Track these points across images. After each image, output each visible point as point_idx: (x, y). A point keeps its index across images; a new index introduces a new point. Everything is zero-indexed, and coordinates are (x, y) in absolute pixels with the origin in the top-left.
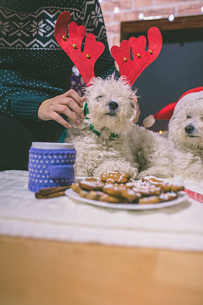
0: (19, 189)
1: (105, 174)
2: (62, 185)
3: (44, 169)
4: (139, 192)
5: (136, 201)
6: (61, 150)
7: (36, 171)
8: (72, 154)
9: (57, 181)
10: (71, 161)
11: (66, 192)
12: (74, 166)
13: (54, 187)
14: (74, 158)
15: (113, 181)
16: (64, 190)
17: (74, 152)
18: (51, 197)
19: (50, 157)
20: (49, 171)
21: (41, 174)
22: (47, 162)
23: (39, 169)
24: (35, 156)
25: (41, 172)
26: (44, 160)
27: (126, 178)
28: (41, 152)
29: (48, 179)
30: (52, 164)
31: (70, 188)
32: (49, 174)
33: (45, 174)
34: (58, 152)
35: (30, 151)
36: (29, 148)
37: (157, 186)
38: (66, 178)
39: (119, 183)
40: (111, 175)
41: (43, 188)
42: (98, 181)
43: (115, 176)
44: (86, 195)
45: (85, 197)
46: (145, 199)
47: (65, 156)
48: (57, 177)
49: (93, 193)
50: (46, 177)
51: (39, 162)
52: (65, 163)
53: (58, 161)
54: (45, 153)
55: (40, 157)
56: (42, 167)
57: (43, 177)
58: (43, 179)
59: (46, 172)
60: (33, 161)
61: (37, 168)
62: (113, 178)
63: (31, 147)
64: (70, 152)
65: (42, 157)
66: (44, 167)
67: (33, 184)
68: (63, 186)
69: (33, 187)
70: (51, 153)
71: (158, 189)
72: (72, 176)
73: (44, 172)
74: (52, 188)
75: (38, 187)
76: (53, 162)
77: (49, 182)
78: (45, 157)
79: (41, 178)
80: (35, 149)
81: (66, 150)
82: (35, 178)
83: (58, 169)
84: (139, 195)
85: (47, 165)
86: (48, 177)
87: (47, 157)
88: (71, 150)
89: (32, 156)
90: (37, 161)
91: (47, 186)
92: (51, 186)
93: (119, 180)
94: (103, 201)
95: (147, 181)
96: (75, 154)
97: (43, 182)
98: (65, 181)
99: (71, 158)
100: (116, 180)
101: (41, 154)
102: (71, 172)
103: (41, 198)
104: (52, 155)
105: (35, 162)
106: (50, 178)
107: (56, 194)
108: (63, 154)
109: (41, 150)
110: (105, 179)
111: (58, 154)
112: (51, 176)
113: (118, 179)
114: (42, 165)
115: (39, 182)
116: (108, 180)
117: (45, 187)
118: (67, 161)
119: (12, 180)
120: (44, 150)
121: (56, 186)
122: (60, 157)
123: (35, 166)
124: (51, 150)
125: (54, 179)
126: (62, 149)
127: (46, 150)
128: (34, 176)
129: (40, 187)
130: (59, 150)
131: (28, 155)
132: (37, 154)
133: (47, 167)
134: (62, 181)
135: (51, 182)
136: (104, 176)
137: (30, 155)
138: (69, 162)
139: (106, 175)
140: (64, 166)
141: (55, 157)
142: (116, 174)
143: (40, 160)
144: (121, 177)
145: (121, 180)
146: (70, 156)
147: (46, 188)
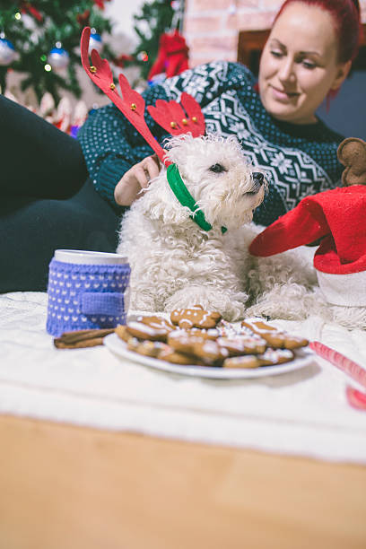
0: (30, 328)
1: (179, 310)
2: (103, 326)
3: (72, 297)
4: (226, 348)
5: (218, 363)
6: (103, 266)
7: (60, 301)
8: (122, 274)
9: (94, 320)
10: (120, 286)
11: (107, 340)
12: (125, 294)
13: (88, 330)
14: (127, 281)
15: (191, 324)
16: (103, 336)
17: (125, 271)
18: (81, 347)
19: (83, 278)
20: (81, 301)
21: (67, 307)
22: (78, 286)
23: (64, 298)
24: (59, 275)
25: (67, 302)
26: (74, 283)
27: (213, 318)
28: (70, 269)
29: (79, 316)
30: (87, 291)
31: (113, 332)
32: (81, 306)
33: (74, 307)
34: (97, 269)
35: (50, 266)
36: (50, 260)
37: (263, 336)
38: (109, 314)
39: (201, 328)
40: (189, 313)
41: (69, 331)
42: (163, 323)
43: (195, 314)
44: (136, 347)
45: (134, 350)
46: (235, 361)
47: (110, 278)
48: (94, 313)
49: (148, 345)
50: (75, 312)
51: (65, 285)
52: (109, 289)
53: (96, 286)
54: (75, 270)
55: (66, 277)
56: (68, 294)
57: (71, 311)
58: (71, 315)
59: (75, 303)
60: (55, 282)
61: (60, 296)
62: (191, 317)
63: (54, 259)
64: (119, 271)
65: (70, 278)
66: (72, 294)
67: (53, 323)
68: (104, 328)
69: (54, 327)
70: (86, 271)
71: (263, 342)
72: (120, 311)
73: (71, 302)
74: (84, 330)
75: (62, 328)
76: (87, 286)
77: (80, 320)
78: (74, 278)
79: (66, 313)
80: (59, 263)
81: (112, 267)
82: (58, 312)
83: (95, 298)
84: (224, 352)
85: (78, 291)
86: (78, 311)
87: (79, 278)
88: (120, 267)
89: (54, 274)
90: (61, 284)
91: (76, 327)
92: (82, 328)
93: (201, 323)
94: (164, 359)
95: (248, 326)
96: (128, 274)
97: (71, 319)
98: (107, 320)
99: (120, 281)
100: (196, 322)
101: (69, 272)
102: (120, 304)
103: (63, 348)
104: (87, 274)
105: (58, 284)
106: (81, 313)
107: (89, 342)
108: (106, 274)
109: (69, 265)
110: (177, 319)
111: (97, 274)
112: (83, 311)
113: (199, 320)
114: (69, 290)
115: (62, 318)
116: (183, 320)
117: (73, 328)
118: (113, 285)
119: (23, 311)
120: (73, 266)
121: (92, 328)
122: (101, 278)
123: (58, 291)
124: (85, 266)
125: (89, 317)
126: (104, 264)
127: (77, 265)
128: (56, 308)
129: (64, 327)
130: (98, 266)
131: (48, 272)
132: (62, 271)
133: (77, 295)
134: (103, 320)
135: (84, 320)
136: (176, 314)
137: (51, 272)
138: (117, 287)
139: (179, 312)
140: (106, 294)
141: (92, 278)
142: (197, 311)
143: (66, 281)
144: (205, 317)
145: (204, 322)
146: (117, 278)
147: (74, 331)
